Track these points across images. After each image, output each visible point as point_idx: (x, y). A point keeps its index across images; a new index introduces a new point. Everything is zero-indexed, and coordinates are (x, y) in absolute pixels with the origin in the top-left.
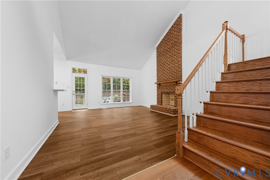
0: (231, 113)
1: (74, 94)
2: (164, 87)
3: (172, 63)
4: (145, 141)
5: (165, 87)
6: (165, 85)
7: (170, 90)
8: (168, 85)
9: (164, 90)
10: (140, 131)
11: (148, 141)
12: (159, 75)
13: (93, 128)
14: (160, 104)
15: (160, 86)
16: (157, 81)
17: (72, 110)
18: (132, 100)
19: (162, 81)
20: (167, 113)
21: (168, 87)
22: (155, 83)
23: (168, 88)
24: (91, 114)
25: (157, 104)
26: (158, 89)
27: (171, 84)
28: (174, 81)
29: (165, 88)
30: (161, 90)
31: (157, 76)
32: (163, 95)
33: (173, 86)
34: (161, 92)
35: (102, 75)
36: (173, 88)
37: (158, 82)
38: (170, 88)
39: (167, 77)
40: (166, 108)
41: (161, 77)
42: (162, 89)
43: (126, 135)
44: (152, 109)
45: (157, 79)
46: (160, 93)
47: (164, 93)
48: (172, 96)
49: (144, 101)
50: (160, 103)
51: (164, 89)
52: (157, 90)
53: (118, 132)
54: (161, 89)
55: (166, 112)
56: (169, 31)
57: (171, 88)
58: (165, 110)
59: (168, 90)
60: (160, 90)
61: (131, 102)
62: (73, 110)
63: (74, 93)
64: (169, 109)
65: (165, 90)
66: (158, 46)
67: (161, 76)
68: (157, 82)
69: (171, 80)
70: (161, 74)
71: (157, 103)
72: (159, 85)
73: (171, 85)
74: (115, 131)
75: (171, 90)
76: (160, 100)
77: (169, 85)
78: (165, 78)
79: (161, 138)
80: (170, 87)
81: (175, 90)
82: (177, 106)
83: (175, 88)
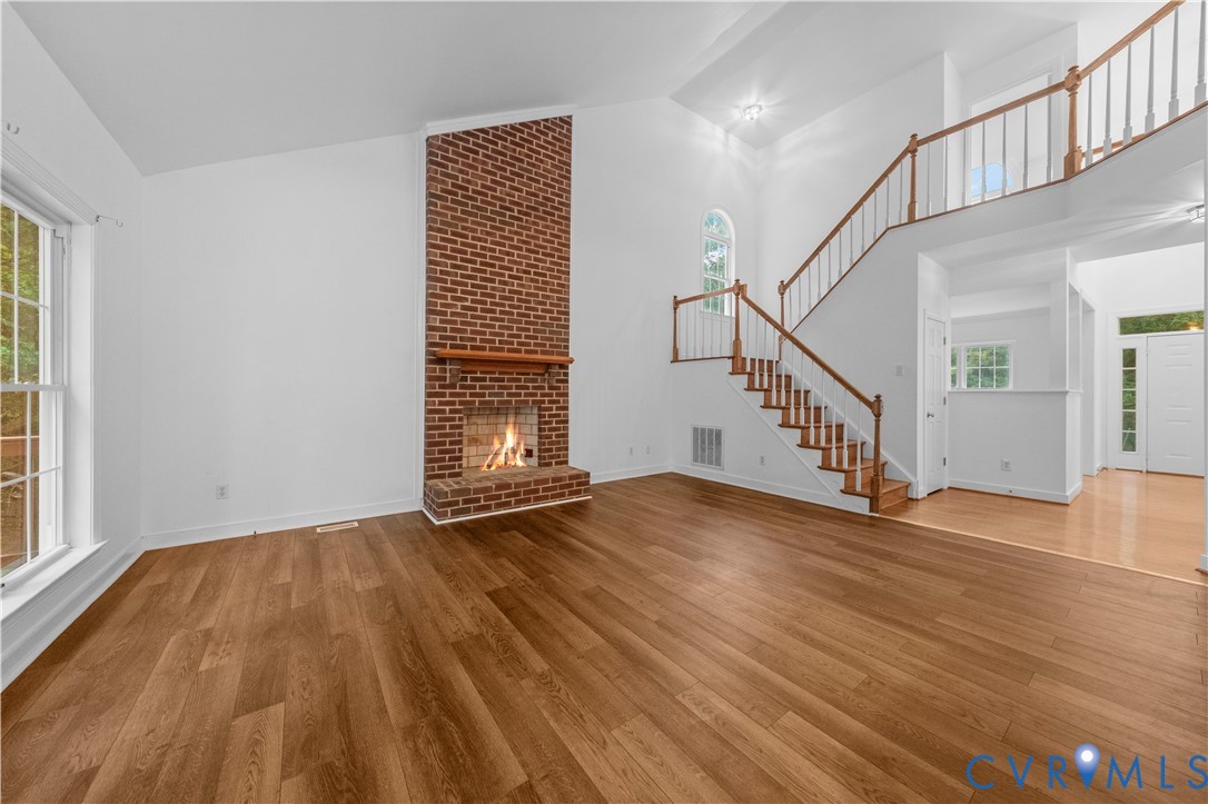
2: (482, 379)
3: (532, 280)
6: (493, 373)
8: (507, 370)
9: (482, 395)
12: (442, 305)
15: (461, 374)
19: (473, 348)
26: (442, 387)
27: (528, 371)
28: (539, 357)
30: (462, 395)
33: (535, 381)
34: (461, 403)
36: (534, 388)
37: (441, 344)
38: (519, 388)
42: (473, 387)
46: (453, 411)
49: (222, 492)
50: (452, 467)
51: (483, 388)
54: (462, 387)
57: (528, 388)
59: (509, 395)
60: (452, 395)
66: (450, 140)
67: (464, 315)
68: (429, 344)
69: (527, 352)
70: (465, 308)
73: (528, 374)
75: (526, 395)
77: (518, 374)
81: (543, 395)
82: (554, 461)
83: (542, 388)
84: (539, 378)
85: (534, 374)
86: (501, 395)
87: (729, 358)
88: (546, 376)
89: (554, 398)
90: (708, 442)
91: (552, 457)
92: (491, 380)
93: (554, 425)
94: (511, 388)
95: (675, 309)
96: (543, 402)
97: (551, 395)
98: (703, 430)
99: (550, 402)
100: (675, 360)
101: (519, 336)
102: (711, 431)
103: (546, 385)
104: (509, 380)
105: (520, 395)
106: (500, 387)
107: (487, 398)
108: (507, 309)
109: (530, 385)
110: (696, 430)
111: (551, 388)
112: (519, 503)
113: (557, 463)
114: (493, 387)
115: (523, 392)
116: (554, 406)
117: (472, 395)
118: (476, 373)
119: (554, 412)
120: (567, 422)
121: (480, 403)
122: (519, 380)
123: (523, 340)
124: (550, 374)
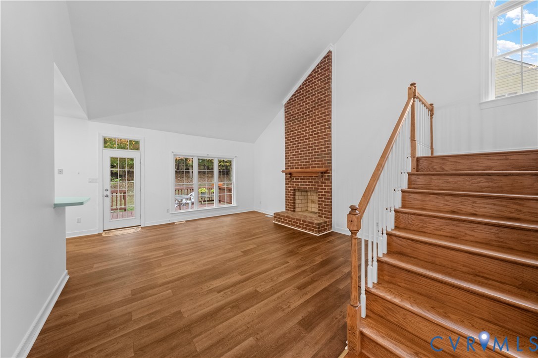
0: (436, 257)
1: (107, 196)
2: (298, 179)
3: (314, 137)
4: (280, 314)
5: (301, 179)
6: (301, 177)
7: (309, 185)
8: (305, 176)
9: (298, 185)
10: (263, 283)
11: (286, 311)
12: (288, 156)
13: (160, 286)
14: (291, 211)
15: (292, 178)
16: (286, 166)
17: (102, 231)
18: (237, 201)
19: (296, 168)
20: (306, 229)
21: (307, 179)
22: (283, 171)
23: (306, 182)
24: (151, 243)
25: (286, 210)
26: (288, 182)
27: (313, 175)
28: (317, 169)
29: (301, 182)
30: (293, 184)
31: (286, 159)
32: (297, 194)
33: (315, 179)
34: (293, 187)
35: (174, 153)
36: (315, 182)
37: (288, 169)
38: (309, 182)
39: (305, 161)
40: (303, 221)
41: (293, 160)
42: (296, 182)
43: (237, 300)
44: (277, 221)
45: (286, 164)
46: (291, 190)
47: (300, 190)
48: (313, 195)
49: (261, 202)
50: (291, 208)
51: (298, 182)
52: (285, 183)
53: (219, 292)
54: (293, 182)
55: (303, 228)
56: (308, 77)
57: (312, 182)
58: (303, 224)
59: (306, 185)
60: (291, 184)
61: (235, 205)
62: (104, 231)
63: (109, 193)
64: (309, 223)
65: (301, 185)
67: (293, 158)
68: (286, 169)
69: (312, 167)
70: (293, 155)
71: (286, 207)
72: (290, 175)
73: (313, 177)
74: (211, 291)
75: (312, 185)
76: (291, 203)
77: (309, 177)
78: (301, 162)
79: (308, 301)
80: (309, 179)
81: (318, 186)
82: (323, 216)
86: (303, 185)
89: (323, 187)
93: (323, 199)
96: (319, 189)
97: (322, 186)
99: (321, 189)
101: (309, 161)
103: (320, 181)
109: (314, 181)
111: (322, 182)
113: (325, 217)
115: (311, 184)
116: (323, 191)
117: (295, 185)
118: (296, 177)
119: (323, 193)
121: (298, 187)
123: (310, 163)
124: (322, 176)
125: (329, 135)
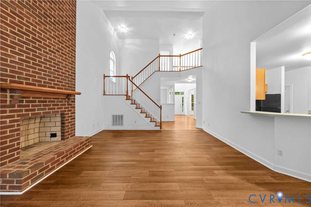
3: (60, 56)
19: (27, 84)
27: (58, 97)
28: (64, 91)
33: (62, 102)
36: (61, 105)
54: (19, 106)
57: (58, 105)
69: (58, 88)
73: (59, 99)
75: (58, 108)
77: (53, 99)
81: (65, 108)
82: (70, 136)
83: (65, 105)
84: (64, 100)
85: (61, 99)
86: (45, 109)
87: (125, 95)
88: (67, 100)
89: (70, 109)
90: (118, 119)
91: (69, 135)
92: (39, 102)
93: (70, 120)
94: (50, 105)
95: (104, 78)
96: (65, 111)
97: (68, 108)
98: (116, 116)
99: (68, 111)
100: (104, 95)
101: (54, 81)
102: (119, 116)
103: (66, 103)
104: (49, 102)
105: (54, 109)
106: (44, 105)
107: (37, 112)
108: (48, 66)
109: (60, 104)
110: (113, 116)
111: (68, 105)
112: (67, 159)
113: (71, 137)
114: (40, 106)
115: (56, 107)
116: (70, 112)
117: (26, 110)
118: (29, 98)
119: (70, 115)
120: (74, 118)
121: (32, 114)
122: (54, 102)
123: (56, 83)
124: (69, 99)
125: (74, 62)
